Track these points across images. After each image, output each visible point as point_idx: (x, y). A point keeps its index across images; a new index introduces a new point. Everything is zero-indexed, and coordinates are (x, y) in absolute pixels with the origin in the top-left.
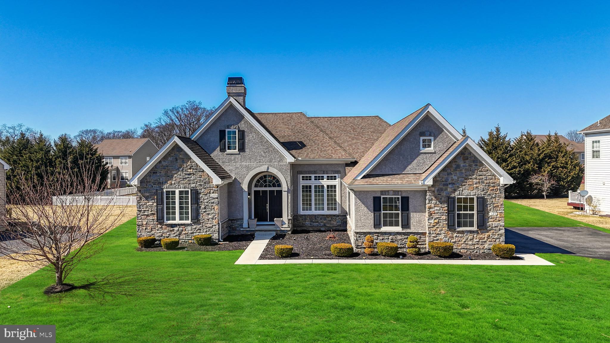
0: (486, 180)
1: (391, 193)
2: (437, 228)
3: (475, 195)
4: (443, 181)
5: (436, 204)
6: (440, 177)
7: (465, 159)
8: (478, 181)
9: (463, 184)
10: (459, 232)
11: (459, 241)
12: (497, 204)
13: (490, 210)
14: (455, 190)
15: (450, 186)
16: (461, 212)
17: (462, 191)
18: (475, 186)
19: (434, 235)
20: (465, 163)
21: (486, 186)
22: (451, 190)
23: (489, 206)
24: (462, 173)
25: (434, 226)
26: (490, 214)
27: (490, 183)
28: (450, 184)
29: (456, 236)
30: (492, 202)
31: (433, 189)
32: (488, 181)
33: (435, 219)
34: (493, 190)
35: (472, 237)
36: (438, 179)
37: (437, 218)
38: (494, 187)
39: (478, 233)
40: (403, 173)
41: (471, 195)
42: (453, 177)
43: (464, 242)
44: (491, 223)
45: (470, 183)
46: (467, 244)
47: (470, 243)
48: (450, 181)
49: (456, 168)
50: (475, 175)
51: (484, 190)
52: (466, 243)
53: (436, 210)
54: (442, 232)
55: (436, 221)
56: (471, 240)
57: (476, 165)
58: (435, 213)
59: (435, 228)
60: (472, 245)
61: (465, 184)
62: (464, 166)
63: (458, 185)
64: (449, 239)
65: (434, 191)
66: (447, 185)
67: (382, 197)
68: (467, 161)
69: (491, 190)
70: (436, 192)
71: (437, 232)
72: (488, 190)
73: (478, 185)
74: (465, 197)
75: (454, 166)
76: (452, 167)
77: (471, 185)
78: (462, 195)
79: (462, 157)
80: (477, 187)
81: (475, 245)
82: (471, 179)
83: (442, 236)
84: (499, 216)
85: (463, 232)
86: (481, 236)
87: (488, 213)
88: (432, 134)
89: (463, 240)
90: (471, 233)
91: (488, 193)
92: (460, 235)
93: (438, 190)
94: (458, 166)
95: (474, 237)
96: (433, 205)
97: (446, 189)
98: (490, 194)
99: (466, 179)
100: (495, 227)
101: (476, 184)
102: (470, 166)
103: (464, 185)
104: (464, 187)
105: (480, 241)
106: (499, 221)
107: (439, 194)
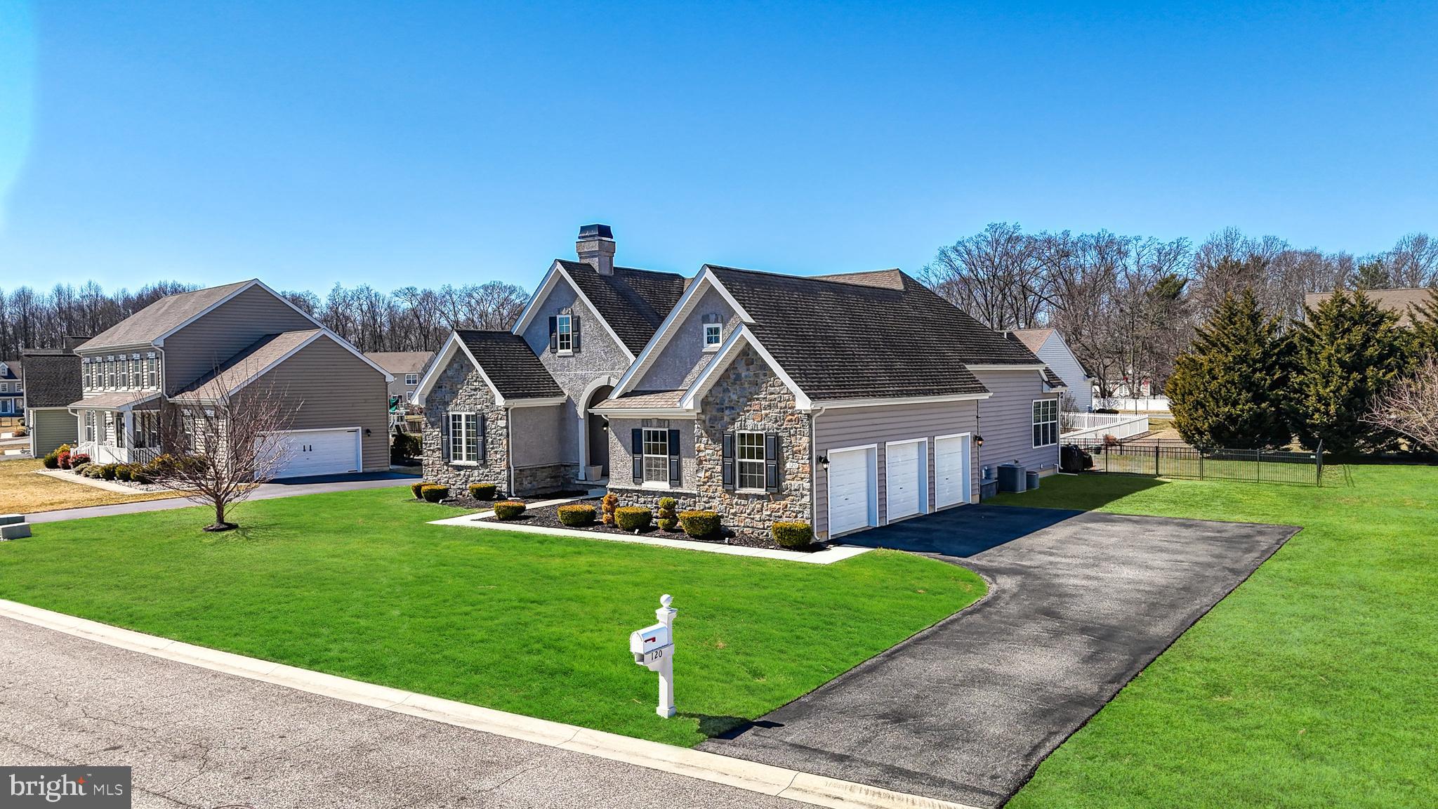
0: (780, 402)
1: (655, 423)
2: (709, 486)
3: (764, 429)
4: (717, 404)
5: (707, 444)
6: (712, 396)
7: (749, 363)
8: (767, 403)
9: (745, 409)
10: (741, 496)
11: (742, 513)
12: (797, 448)
13: (788, 458)
14: (733, 421)
15: (727, 412)
16: (744, 460)
17: (745, 421)
18: (763, 412)
19: (705, 499)
20: (748, 370)
21: (780, 412)
22: (729, 421)
23: (785, 450)
24: (744, 389)
25: (705, 483)
26: (788, 465)
27: (786, 407)
28: (727, 408)
29: (737, 504)
30: (791, 442)
31: (703, 417)
32: (783, 405)
33: (706, 471)
34: (791, 420)
35: (759, 506)
36: (711, 399)
37: (710, 469)
38: (792, 414)
39: (769, 501)
40: (680, 388)
41: (758, 430)
42: (731, 394)
43: (749, 514)
44: (790, 483)
45: (757, 407)
46: (753, 519)
47: (757, 517)
48: (726, 404)
49: (735, 380)
50: (764, 393)
51: (776, 421)
52: (752, 516)
53: (708, 454)
54: (716, 494)
55: (707, 474)
56: (758, 512)
57: (765, 375)
58: (706, 460)
59: (706, 487)
60: (760, 521)
61: (748, 408)
62: (746, 376)
63: (738, 411)
64: (726, 507)
65: (704, 421)
66: (722, 410)
67: (644, 429)
68: (751, 367)
69: (789, 421)
70: (707, 422)
71: (710, 494)
72: (784, 420)
73: (768, 412)
74: (749, 432)
75: (732, 377)
76: (729, 377)
77: (757, 411)
78: (745, 429)
79: (744, 361)
80: (766, 415)
81: (765, 521)
82: (758, 399)
83: (715, 503)
84: (800, 470)
85: (746, 497)
86: (774, 506)
87: (785, 464)
88: (720, 319)
89: (748, 511)
90: (758, 499)
91: (784, 426)
92: (743, 502)
93: (710, 419)
94: (738, 377)
95: (763, 506)
96: (703, 446)
97: (722, 418)
98: (786, 428)
99: (750, 400)
100: (795, 490)
101: (765, 409)
102: (756, 375)
103: (748, 411)
104: (748, 414)
105: (773, 514)
106: (802, 479)
107: (711, 427)
